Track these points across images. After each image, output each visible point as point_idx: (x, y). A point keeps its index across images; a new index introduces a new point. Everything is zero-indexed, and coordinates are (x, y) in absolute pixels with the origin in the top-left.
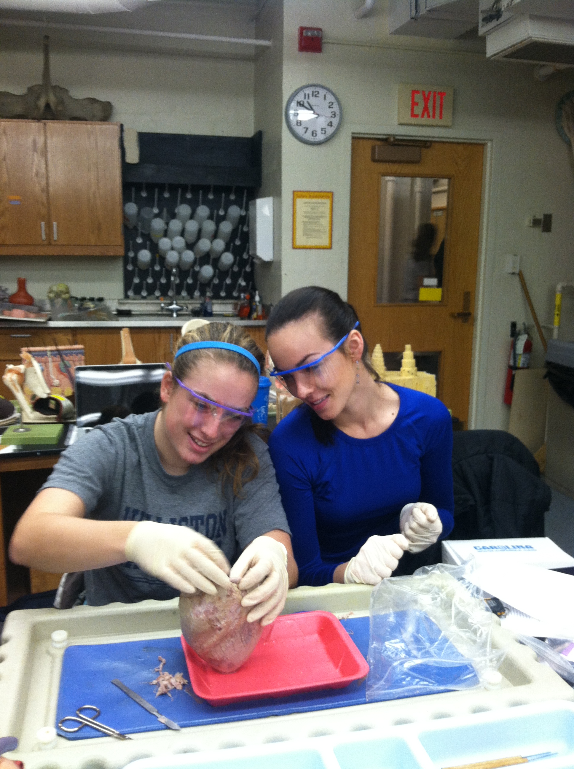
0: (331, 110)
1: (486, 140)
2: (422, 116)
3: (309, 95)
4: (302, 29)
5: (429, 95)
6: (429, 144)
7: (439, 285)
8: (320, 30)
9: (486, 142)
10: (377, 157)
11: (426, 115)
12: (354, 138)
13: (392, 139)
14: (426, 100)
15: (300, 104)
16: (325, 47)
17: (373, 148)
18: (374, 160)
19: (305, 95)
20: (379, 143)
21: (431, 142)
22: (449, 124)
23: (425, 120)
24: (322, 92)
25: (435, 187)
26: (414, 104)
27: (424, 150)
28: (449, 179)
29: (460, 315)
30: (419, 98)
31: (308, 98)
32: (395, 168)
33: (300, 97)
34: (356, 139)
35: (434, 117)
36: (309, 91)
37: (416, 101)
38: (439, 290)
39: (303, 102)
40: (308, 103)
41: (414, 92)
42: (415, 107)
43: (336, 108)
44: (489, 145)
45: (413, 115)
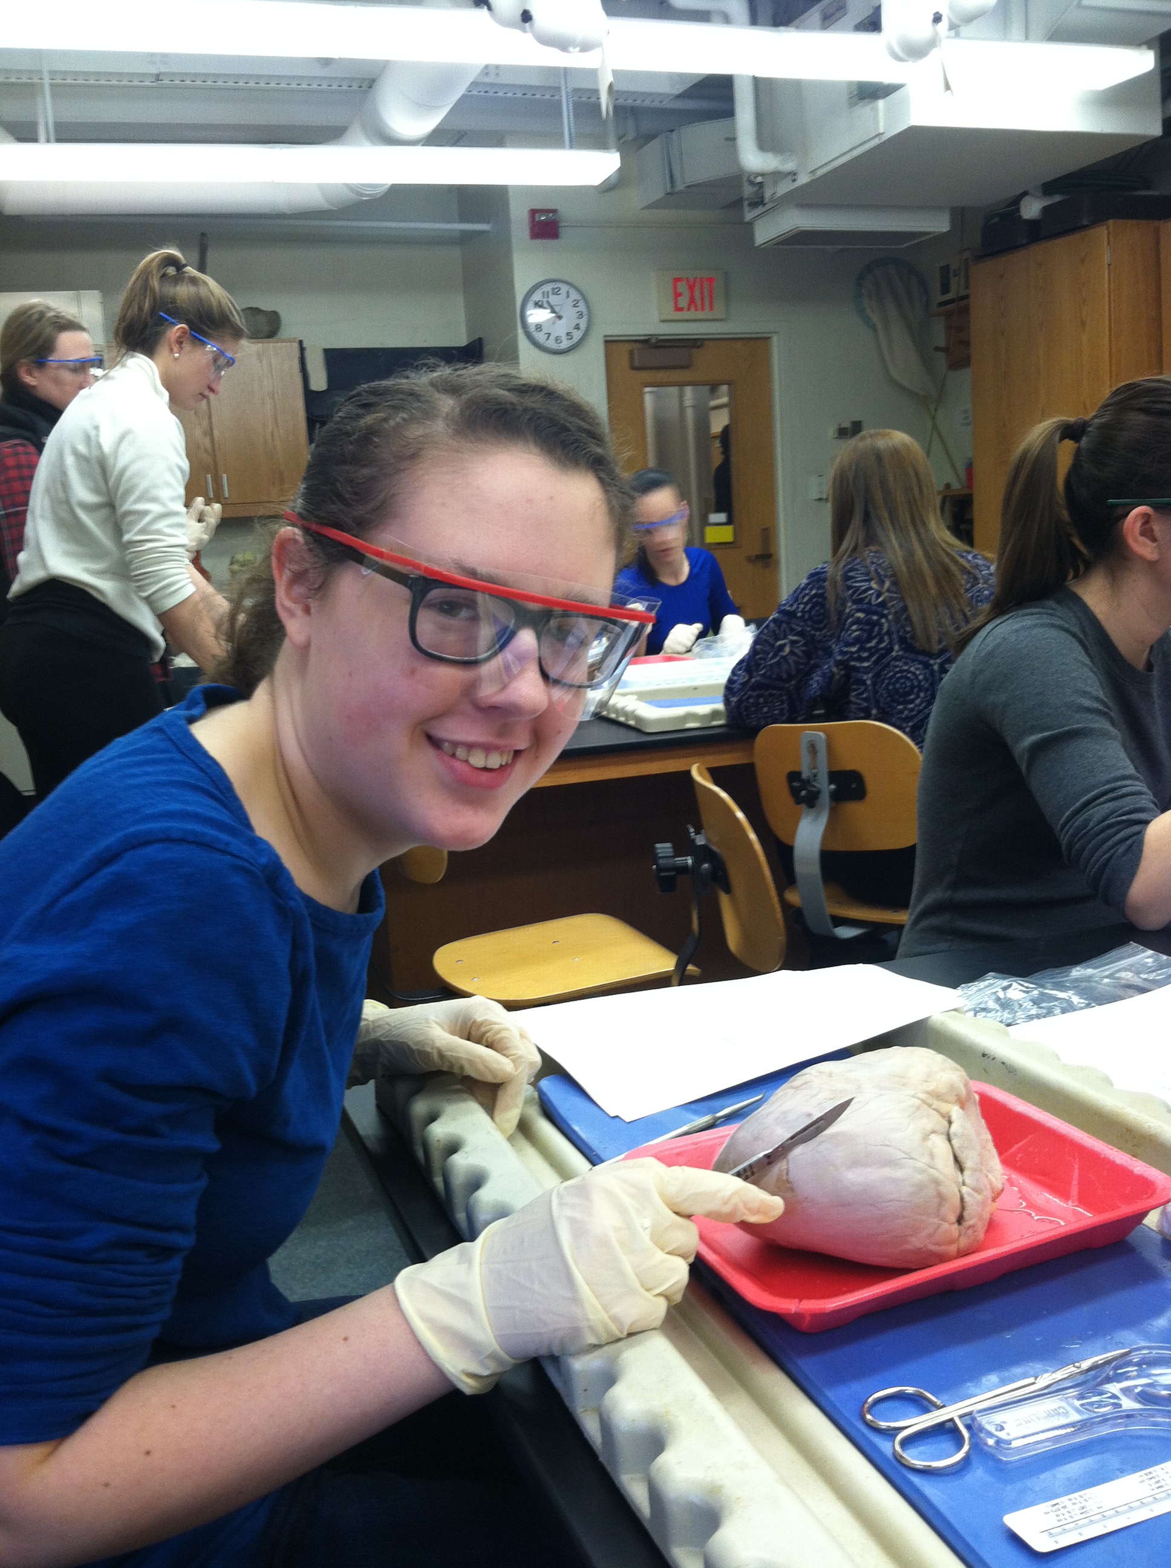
0: (577, 309)
1: (771, 333)
2: (689, 309)
3: (548, 292)
4: (533, 212)
5: (695, 281)
6: (699, 343)
7: (729, 522)
8: (554, 211)
9: (771, 335)
10: (637, 364)
11: (693, 309)
12: (606, 342)
13: (653, 341)
14: (692, 288)
15: (538, 305)
16: (563, 232)
17: (631, 352)
18: (633, 368)
19: (543, 293)
20: (638, 346)
21: (704, 340)
22: (723, 317)
23: (692, 314)
24: (564, 288)
25: (713, 399)
26: (677, 295)
27: (695, 351)
28: (729, 384)
29: (758, 557)
30: (682, 287)
31: (548, 297)
32: (660, 376)
33: (537, 296)
34: (610, 343)
35: (703, 309)
36: (547, 288)
37: (679, 290)
38: (730, 528)
39: (542, 302)
40: (548, 302)
41: (677, 280)
42: (680, 299)
43: (582, 307)
44: (775, 340)
45: (678, 309)
